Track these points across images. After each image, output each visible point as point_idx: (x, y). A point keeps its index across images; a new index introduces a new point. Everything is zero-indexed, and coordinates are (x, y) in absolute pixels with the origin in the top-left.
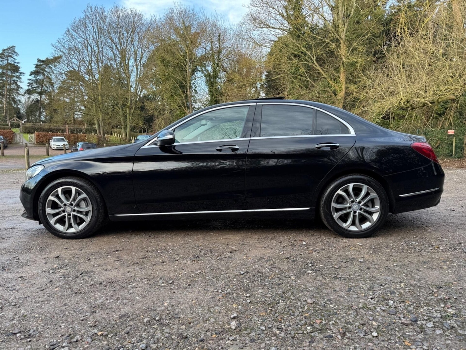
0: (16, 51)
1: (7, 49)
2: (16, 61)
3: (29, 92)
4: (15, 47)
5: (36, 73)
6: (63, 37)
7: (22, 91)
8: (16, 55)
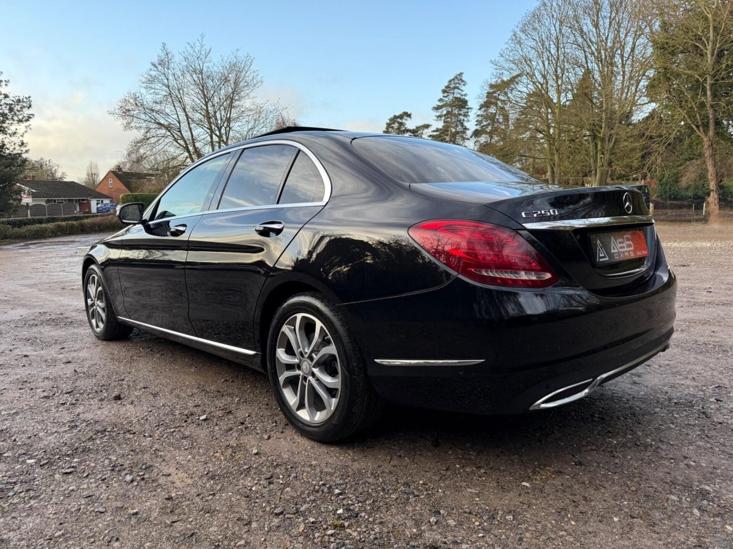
0: (464, 80)
1: (454, 79)
2: (463, 93)
3: (476, 133)
4: (462, 73)
5: (486, 105)
6: (506, 46)
7: (469, 133)
8: (464, 85)
